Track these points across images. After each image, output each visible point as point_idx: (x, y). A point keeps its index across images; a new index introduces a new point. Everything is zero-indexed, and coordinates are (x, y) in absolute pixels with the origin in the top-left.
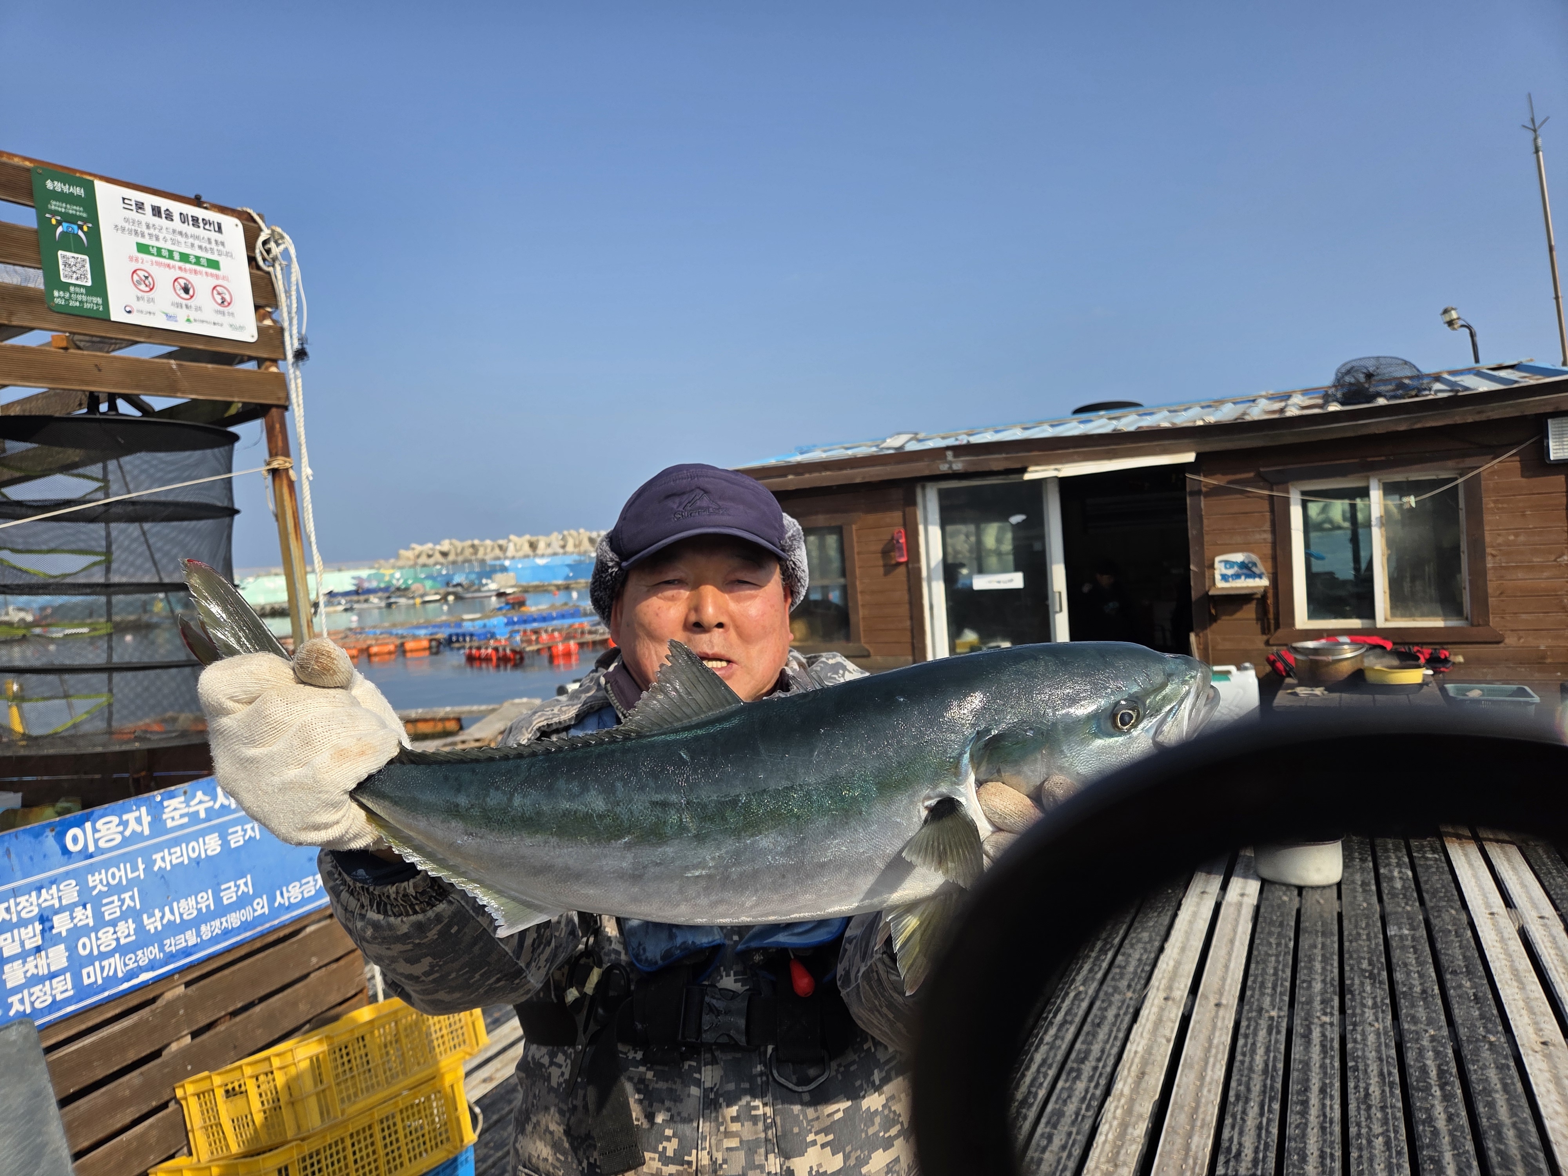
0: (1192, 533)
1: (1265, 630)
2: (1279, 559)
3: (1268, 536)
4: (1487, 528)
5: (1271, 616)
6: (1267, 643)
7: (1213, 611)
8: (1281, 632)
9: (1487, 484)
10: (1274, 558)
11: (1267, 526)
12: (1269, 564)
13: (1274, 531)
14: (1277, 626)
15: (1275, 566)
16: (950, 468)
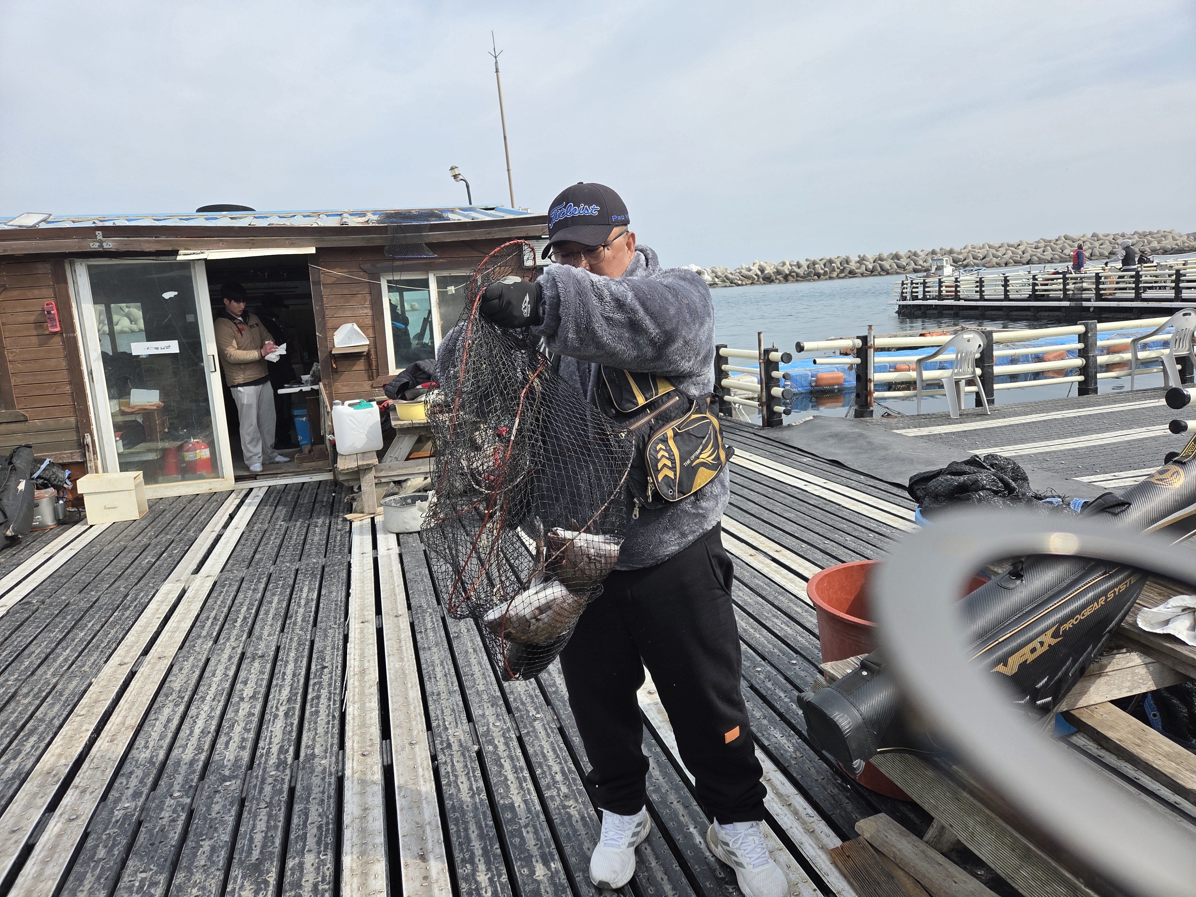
0: (316, 308)
1: (370, 377)
2: (377, 328)
3: (369, 312)
5: (374, 368)
7: (334, 366)
8: (380, 378)
10: (373, 327)
12: (370, 331)
13: (372, 308)
14: (378, 375)
15: (375, 333)
16: (101, 246)
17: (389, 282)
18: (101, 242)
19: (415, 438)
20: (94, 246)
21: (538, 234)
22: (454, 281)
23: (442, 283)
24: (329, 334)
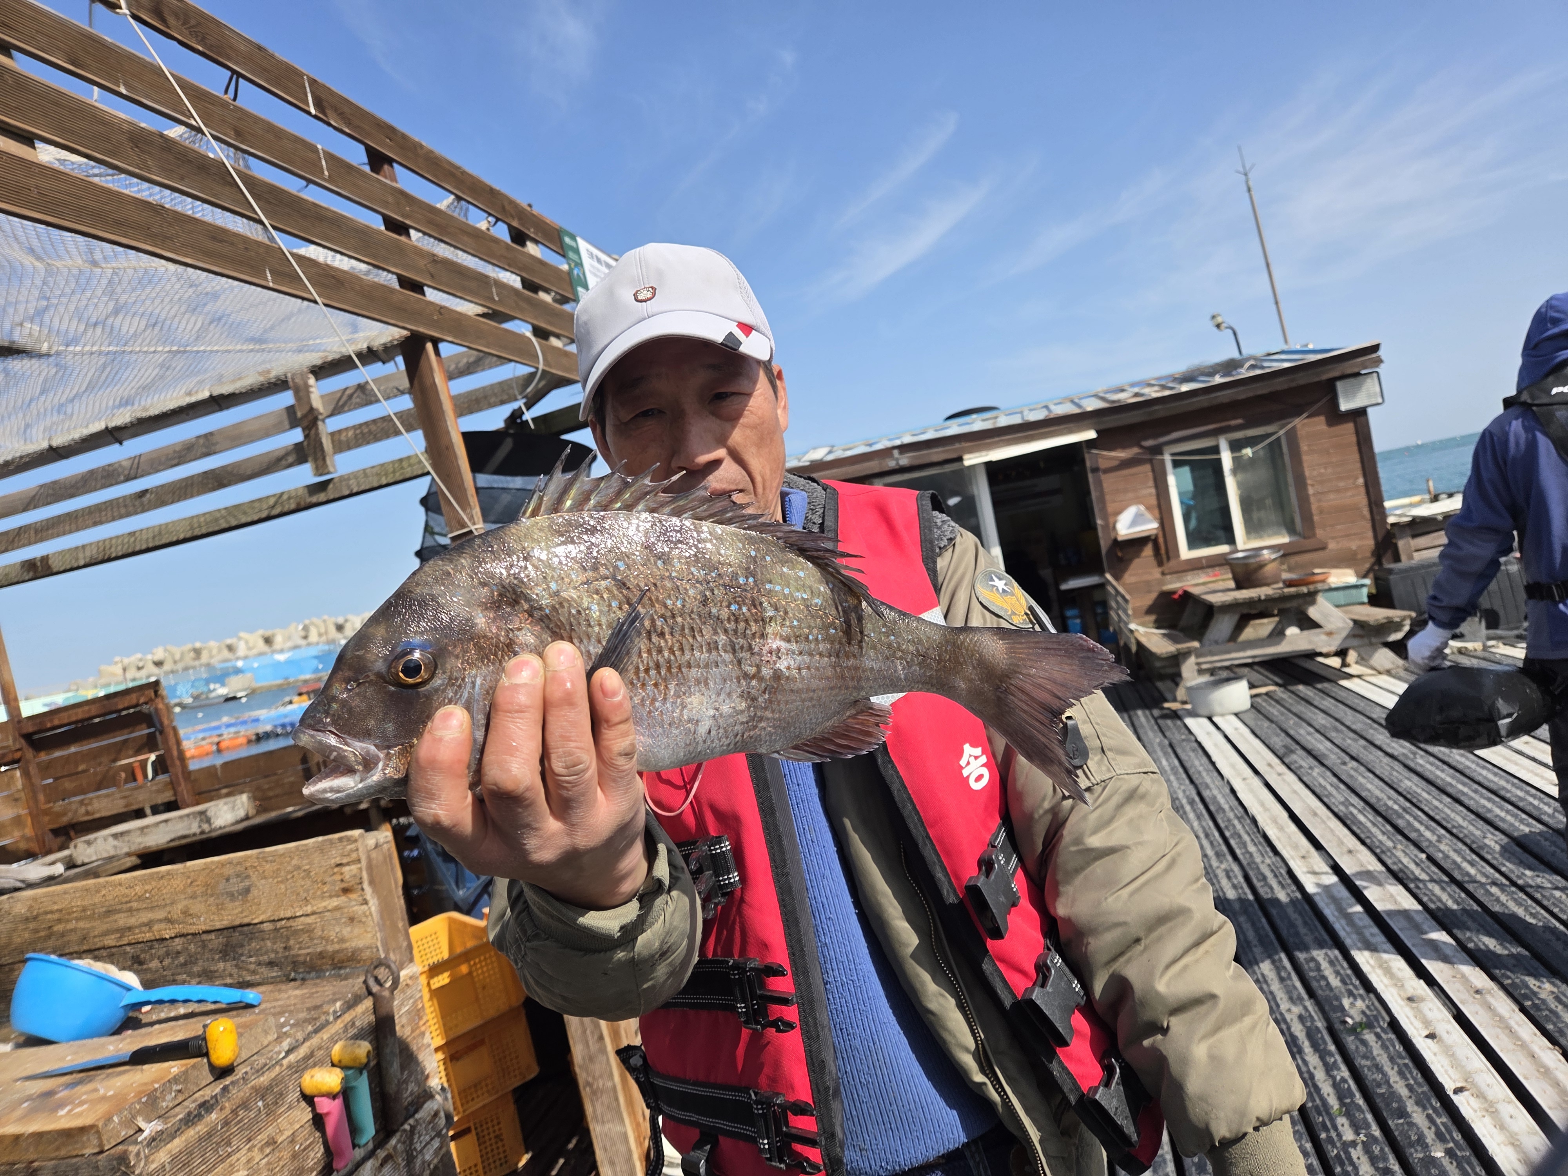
0: (1094, 495)
1: (1160, 564)
2: (1163, 507)
3: (1153, 491)
4: (1305, 465)
5: (1163, 551)
6: (1163, 574)
7: (1120, 554)
8: (1172, 563)
9: (1302, 432)
10: (1159, 506)
11: (1151, 483)
12: (1156, 512)
13: (1156, 487)
14: (1168, 559)
15: (1161, 513)
16: (898, 464)
17: (1173, 454)
18: (897, 460)
19: (1236, 618)
20: (891, 464)
21: (1356, 370)
22: (1251, 442)
23: (1235, 446)
24: (1111, 520)
